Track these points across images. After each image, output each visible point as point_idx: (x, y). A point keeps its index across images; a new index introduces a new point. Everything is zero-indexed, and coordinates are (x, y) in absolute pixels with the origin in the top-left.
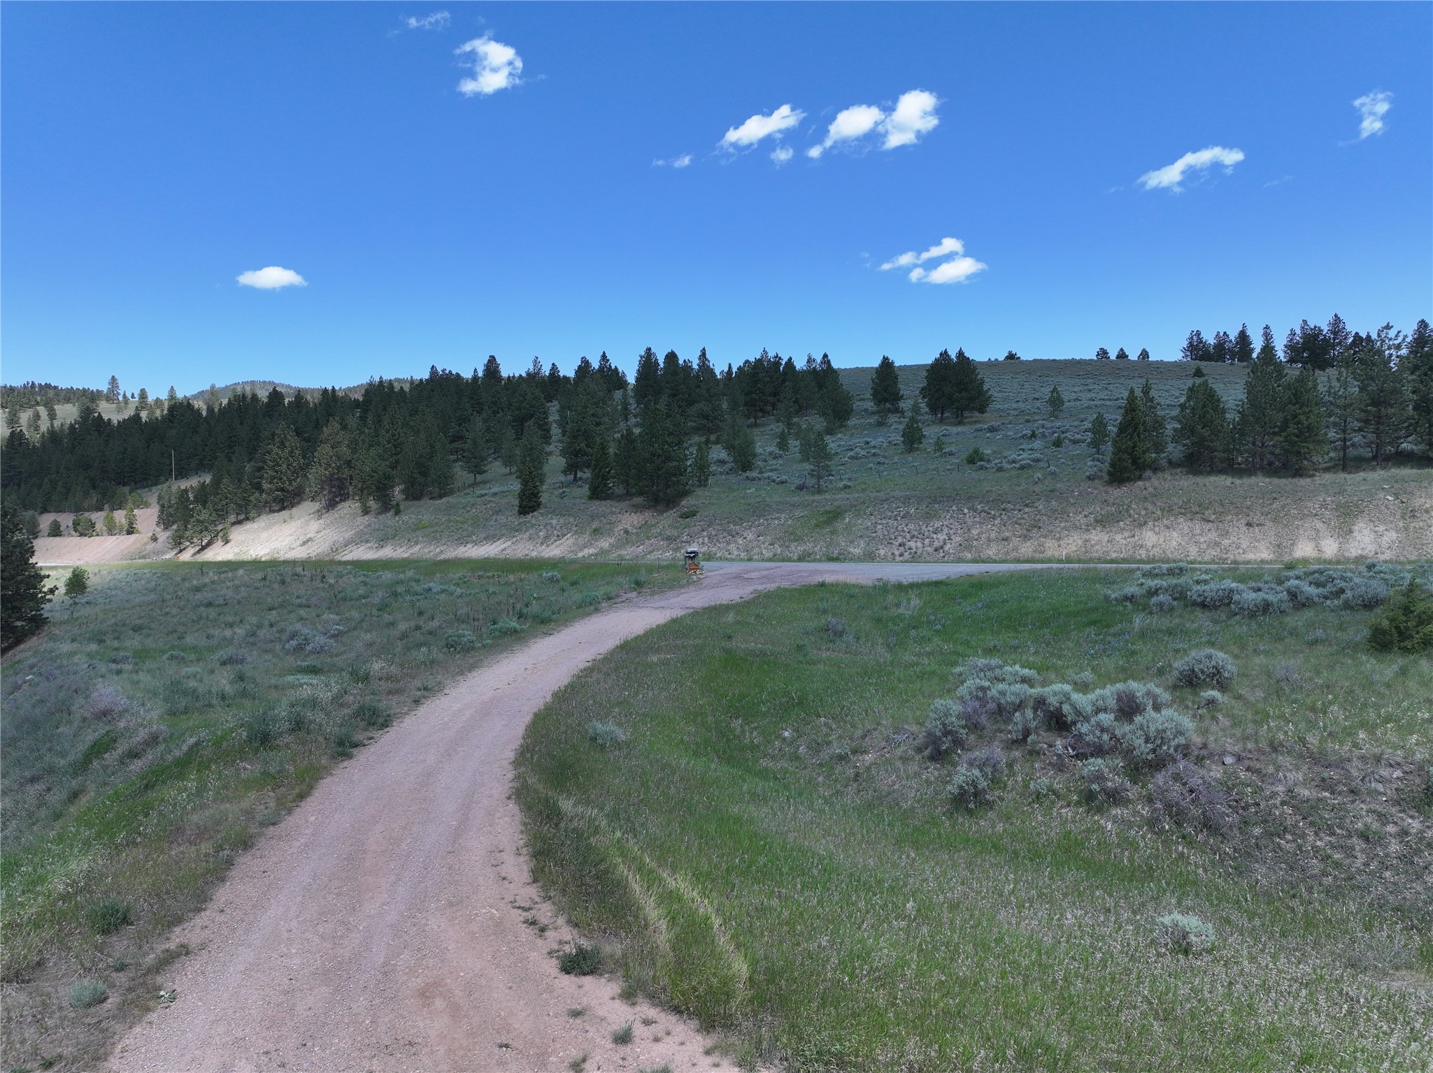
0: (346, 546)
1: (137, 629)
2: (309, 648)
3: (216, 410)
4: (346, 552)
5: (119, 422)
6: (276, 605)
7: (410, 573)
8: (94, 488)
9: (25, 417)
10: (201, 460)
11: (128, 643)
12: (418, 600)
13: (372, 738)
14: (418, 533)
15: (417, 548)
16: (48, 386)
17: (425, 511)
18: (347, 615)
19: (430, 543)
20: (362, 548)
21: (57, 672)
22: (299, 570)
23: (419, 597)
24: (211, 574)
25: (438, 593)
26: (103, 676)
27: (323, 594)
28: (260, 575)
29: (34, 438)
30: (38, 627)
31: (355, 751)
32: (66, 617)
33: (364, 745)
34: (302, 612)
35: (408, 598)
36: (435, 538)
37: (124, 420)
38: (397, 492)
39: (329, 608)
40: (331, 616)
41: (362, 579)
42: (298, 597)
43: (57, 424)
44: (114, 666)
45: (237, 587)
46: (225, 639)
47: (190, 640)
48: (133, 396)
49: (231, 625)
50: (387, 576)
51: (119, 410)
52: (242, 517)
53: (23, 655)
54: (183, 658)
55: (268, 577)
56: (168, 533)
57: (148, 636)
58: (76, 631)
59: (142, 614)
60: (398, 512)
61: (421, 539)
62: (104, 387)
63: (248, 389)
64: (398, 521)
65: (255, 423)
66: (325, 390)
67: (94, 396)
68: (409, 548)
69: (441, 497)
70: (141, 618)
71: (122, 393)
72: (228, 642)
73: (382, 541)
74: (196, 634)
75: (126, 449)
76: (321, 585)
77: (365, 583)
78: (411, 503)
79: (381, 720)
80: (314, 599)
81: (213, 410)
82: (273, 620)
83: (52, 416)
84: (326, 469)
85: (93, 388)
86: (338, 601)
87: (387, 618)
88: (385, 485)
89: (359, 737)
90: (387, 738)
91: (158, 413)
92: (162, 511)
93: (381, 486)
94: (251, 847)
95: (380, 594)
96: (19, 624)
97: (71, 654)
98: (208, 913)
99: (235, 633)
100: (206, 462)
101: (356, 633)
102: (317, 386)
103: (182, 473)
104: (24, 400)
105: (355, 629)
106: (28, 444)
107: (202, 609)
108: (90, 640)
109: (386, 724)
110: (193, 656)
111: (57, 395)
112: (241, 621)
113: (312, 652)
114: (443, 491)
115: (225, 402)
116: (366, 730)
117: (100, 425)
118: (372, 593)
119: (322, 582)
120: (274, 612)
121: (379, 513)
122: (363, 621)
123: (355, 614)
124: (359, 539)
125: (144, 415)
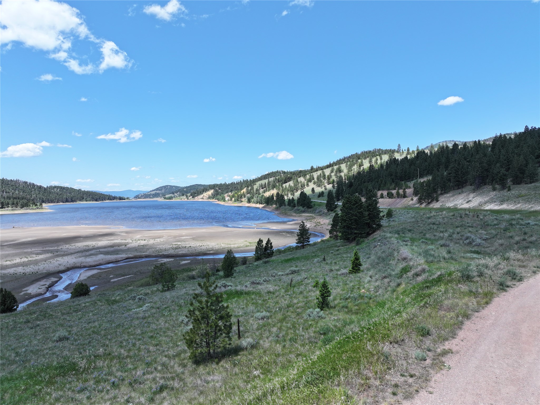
0: (485, 204)
1: (410, 231)
2: (474, 244)
3: (433, 153)
4: (485, 206)
5: (401, 160)
6: (459, 226)
7: (518, 216)
8: (393, 182)
9: (374, 160)
10: (428, 171)
11: (407, 235)
12: (523, 228)
13: (515, 285)
14: (520, 199)
15: (519, 205)
16: (380, 149)
17: (523, 189)
18: (489, 232)
19: (526, 204)
20: (493, 205)
21: (387, 243)
22: (467, 212)
23: (524, 226)
24: (433, 213)
25: (533, 225)
26: (402, 246)
27: (478, 223)
28: (452, 214)
29: (376, 167)
30: (379, 228)
31: (508, 289)
32: (387, 225)
33: (512, 287)
34: (470, 229)
35: (518, 226)
36: (528, 201)
37: (402, 159)
38: (509, 182)
39: (481, 228)
40: (483, 232)
41: (495, 217)
42: (468, 223)
43: (382, 161)
44: (404, 243)
45: (443, 218)
46: (440, 237)
47: (428, 236)
48: (405, 150)
49: (442, 232)
50: (507, 217)
51: (401, 155)
52: (443, 192)
53: (377, 236)
54: (426, 243)
55: (455, 215)
56: (417, 198)
57: (413, 233)
58: (390, 230)
59: (411, 226)
60: (509, 190)
61: (521, 201)
62: (396, 148)
63: (445, 144)
64: (509, 194)
65: (448, 156)
66: (475, 142)
67: (393, 151)
68: (515, 205)
69: (531, 183)
70: (410, 227)
71: (401, 149)
72: (442, 238)
73: (502, 202)
74: (430, 234)
75: (403, 169)
76: (477, 219)
77: (496, 219)
78: (515, 186)
79: (518, 278)
80: (475, 224)
81: (432, 153)
82: (458, 231)
83: (381, 159)
84: (477, 173)
85: (393, 149)
86: (485, 225)
87: (508, 234)
88: (503, 178)
89: (509, 283)
90: (522, 286)
91: (413, 156)
92: (414, 190)
93: (502, 179)
94: (470, 319)
95: (504, 224)
96: (374, 226)
97: (390, 238)
98: (457, 340)
99: (444, 235)
100: (429, 172)
101: (494, 239)
102: (471, 140)
103: (421, 176)
104: (373, 155)
105: (493, 238)
106: (374, 168)
107: (431, 225)
108: (395, 233)
109: (521, 280)
110: (430, 242)
111: (382, 152)
112: (446, 231)
113: (476, 245)
114: (532, 180)
115: (436, 149)
116: (511, 281)
117: (395, 160)
118: (500, 223)
119: (477, 218)
120: (459, 228)
121: (500, 190)
122: (497, 235)
123: (493, 231)
124: (491, 201)
125: (409, 157)
